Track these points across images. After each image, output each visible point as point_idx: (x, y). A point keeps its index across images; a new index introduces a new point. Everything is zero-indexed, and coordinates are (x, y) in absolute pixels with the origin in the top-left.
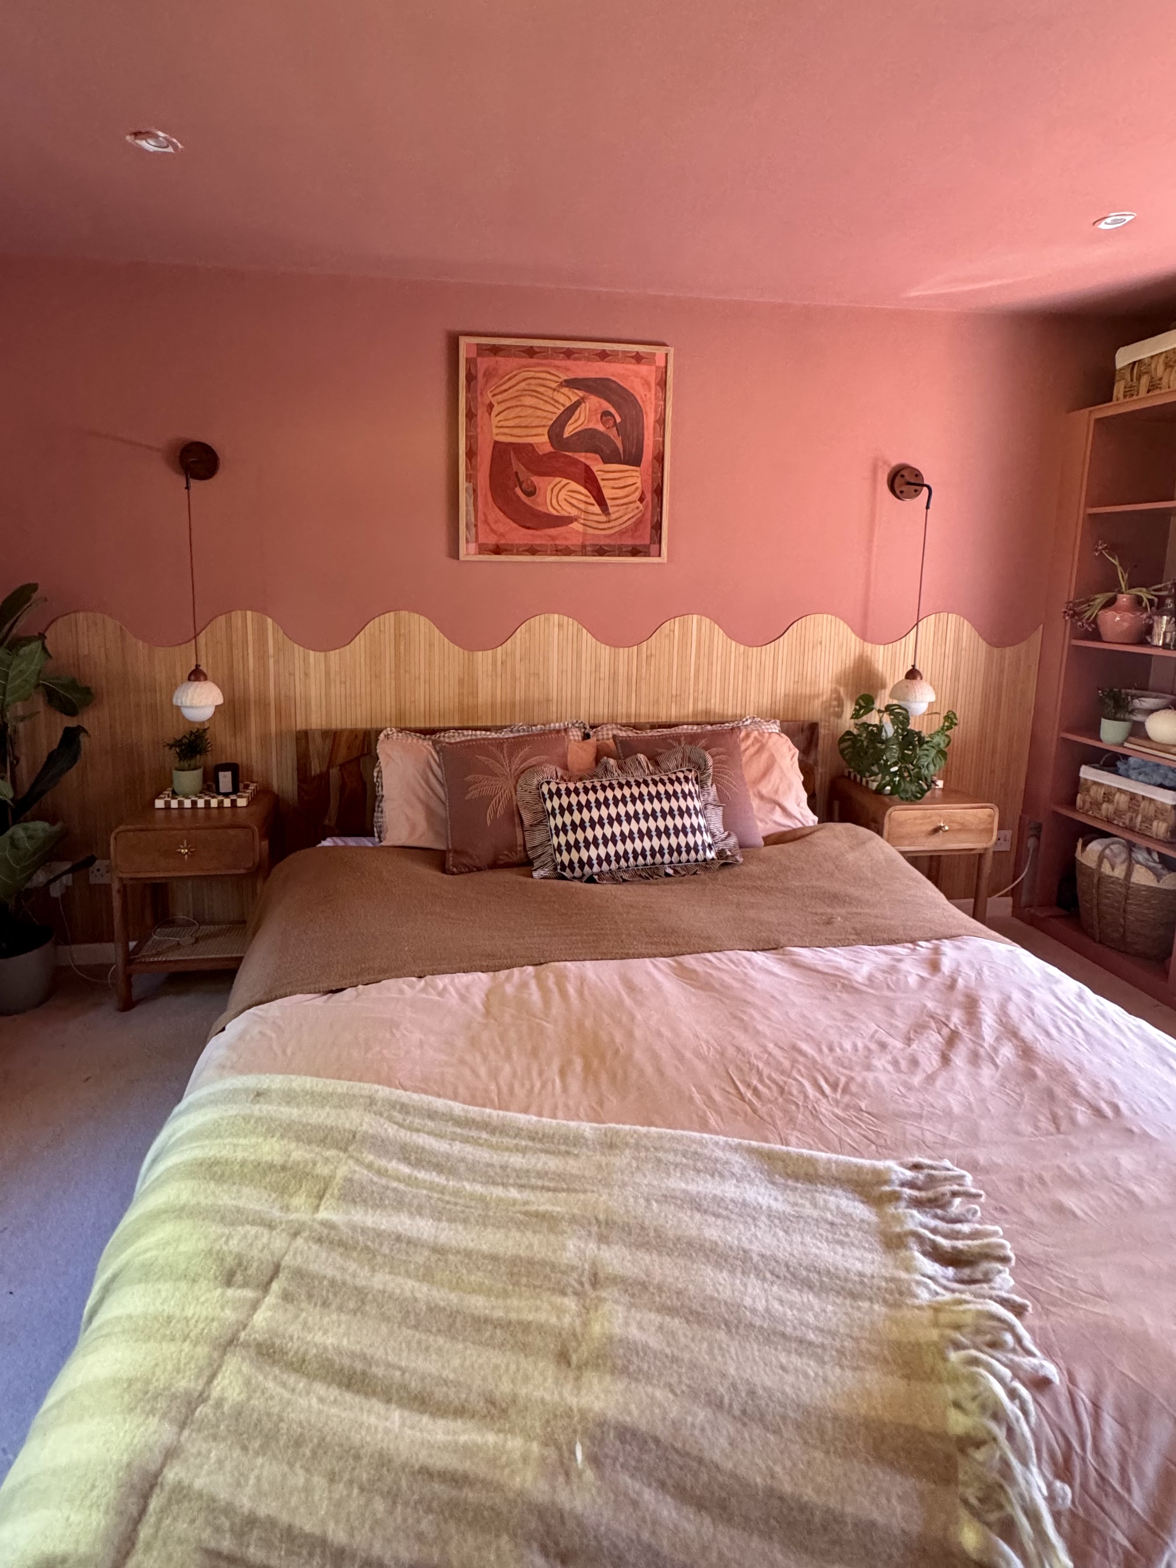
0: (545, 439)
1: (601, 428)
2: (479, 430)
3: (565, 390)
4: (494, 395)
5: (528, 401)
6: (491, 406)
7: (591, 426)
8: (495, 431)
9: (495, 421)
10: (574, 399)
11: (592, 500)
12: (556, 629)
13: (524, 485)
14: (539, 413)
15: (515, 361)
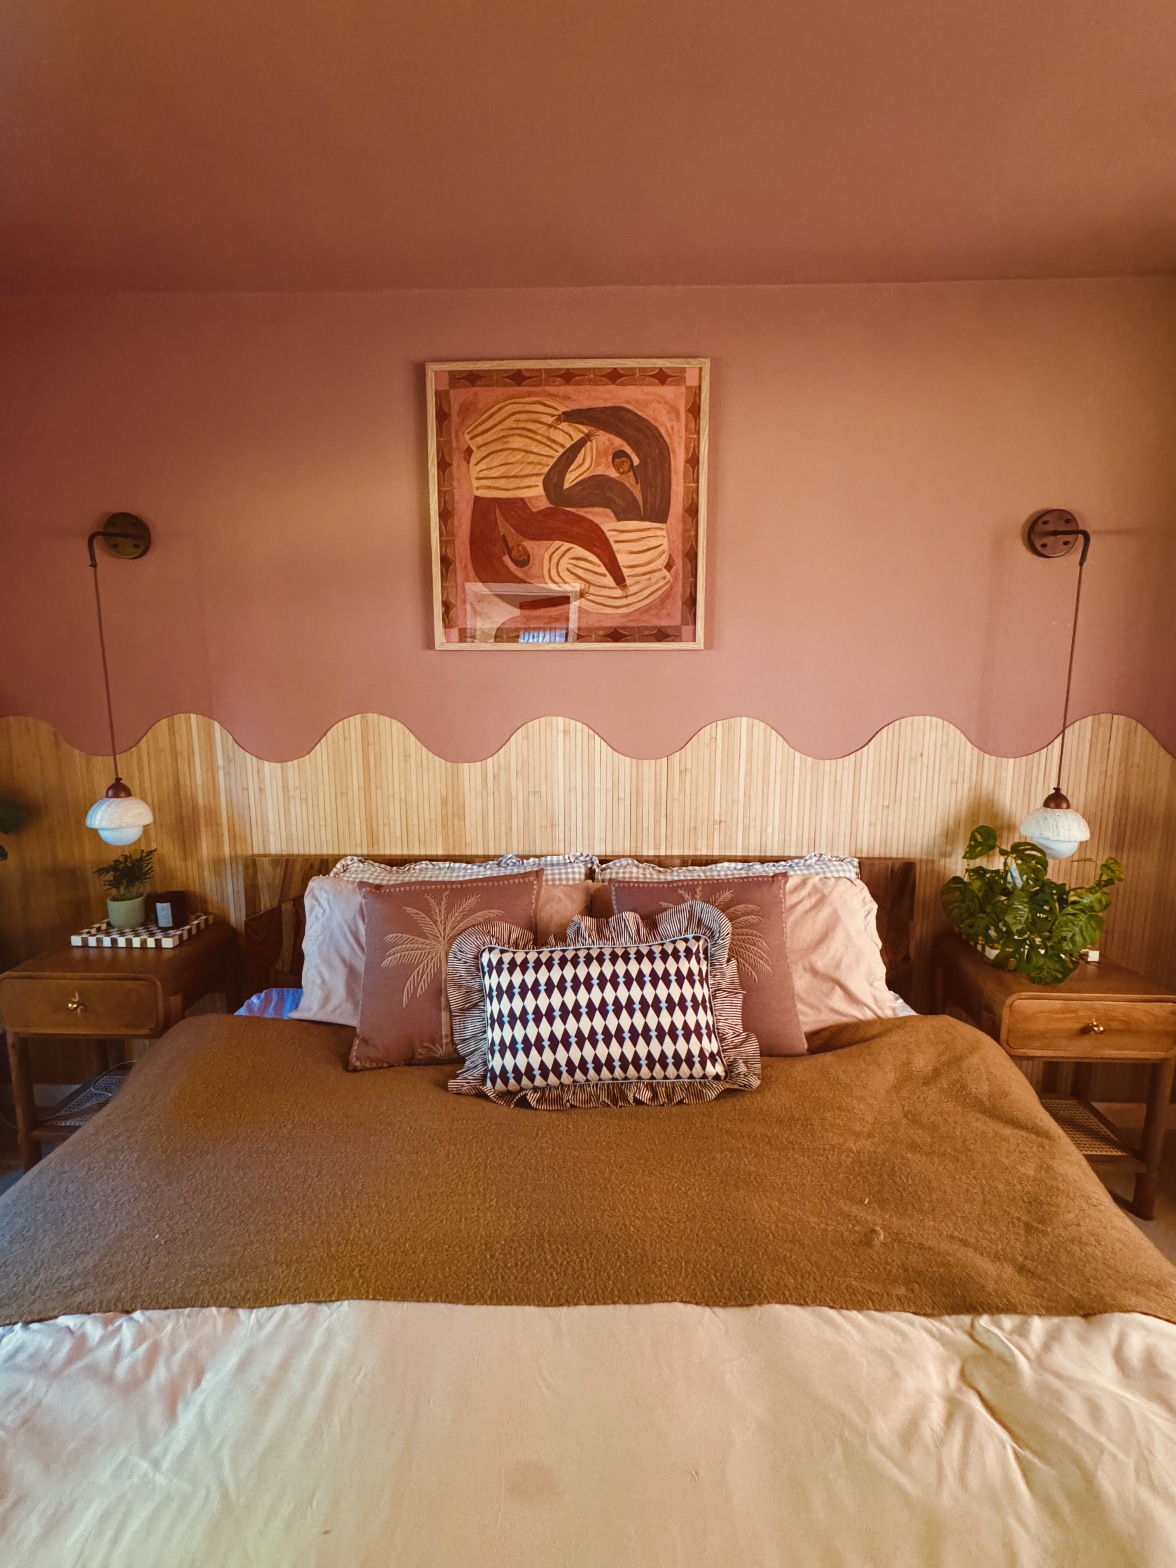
0: (540, 491)
1: (613, 473)
2: (455, 484)
3: (564, 426)
4: (472, 438)
5: (517, 442)
6: (469, 452)
7: (600, 471)
8: (476, 484)
9: (474, 470)
10: (577, 436)
11: (603, 570)
12: (561, 735)
13: (514, 553)
14: (532, 457)
15: (499, 392)
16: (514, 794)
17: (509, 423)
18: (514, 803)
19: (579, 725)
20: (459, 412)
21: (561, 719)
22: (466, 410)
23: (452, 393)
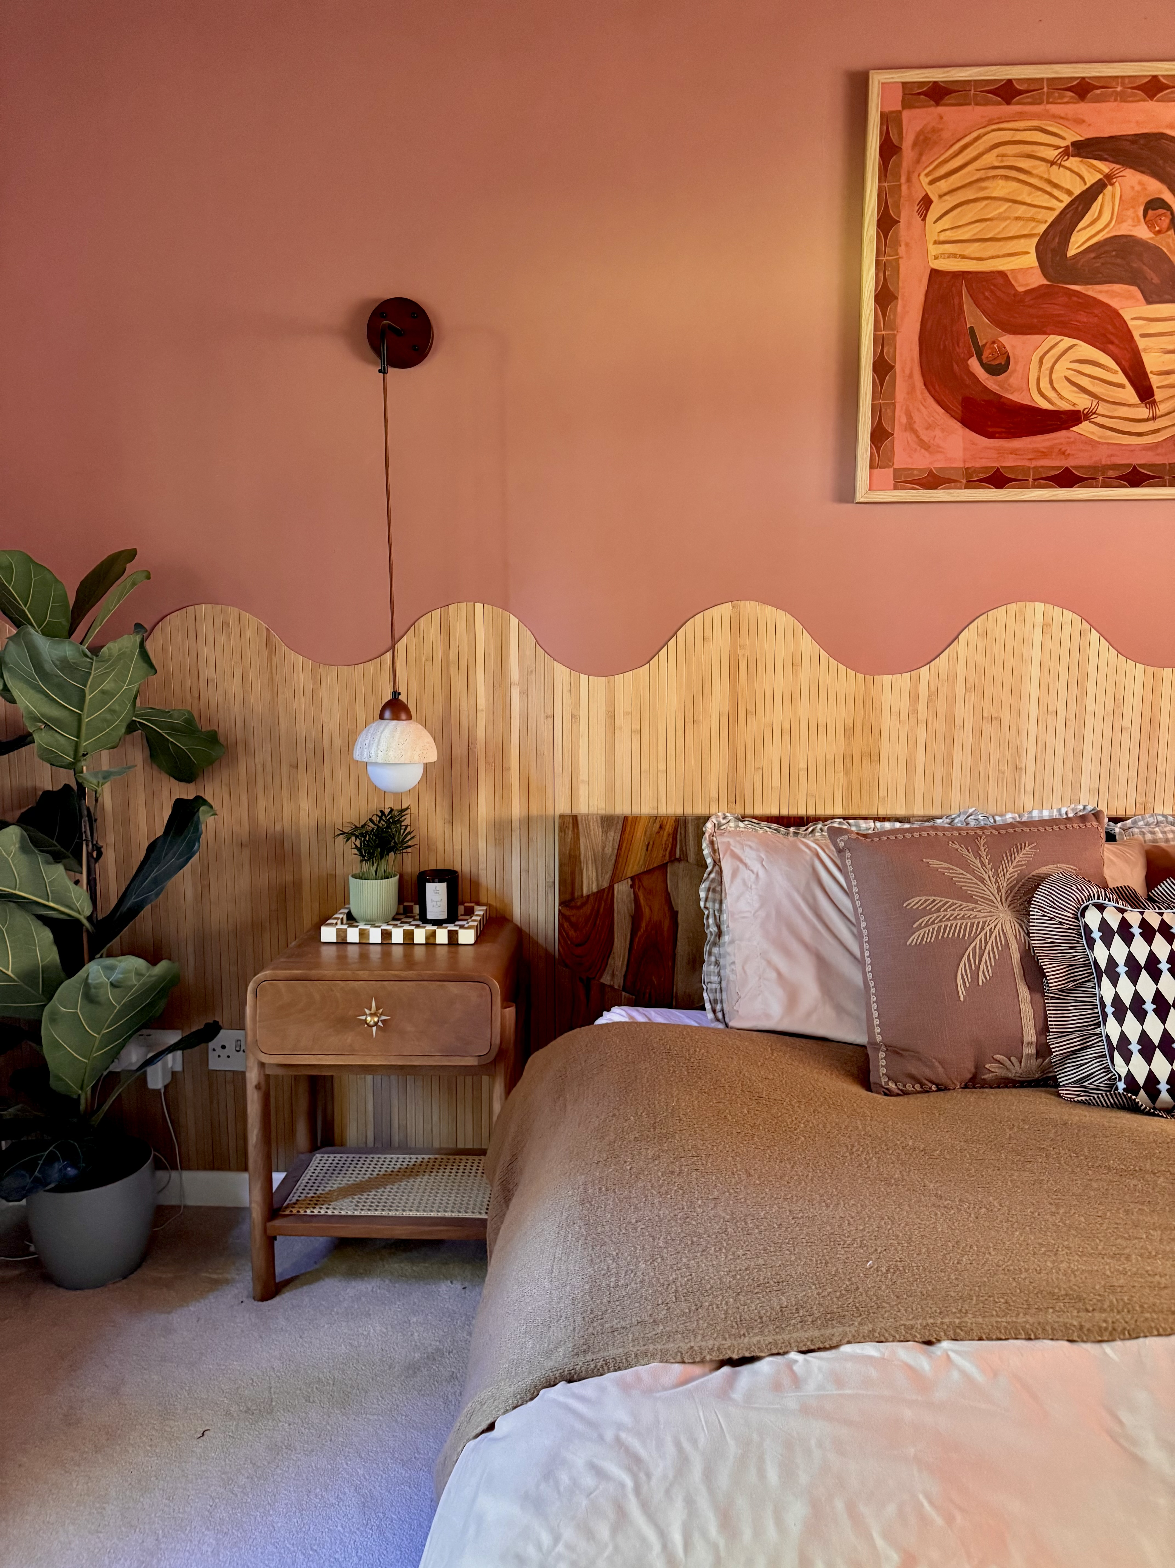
0: (1032, 260)
1: (1143, 233)
2: (902, 250)
3: (1073, 162)
4: (931, 183)
5: (1000, 188)
6: (926, 202)
7: (1124, 229)
8: (933, 250)
9: (933, 229)
10: (1092, 178)
11: (1121, 378)
12: (1038, 631)
13: (986, 354)
14: (1021, 210)
15: (975, 113)
16: (959, 721)
17: (990, 159)
18: (958, 733)
19: (1067, 614)
20: (915, 144)
21: (1040, 606)
22: (924, 141)
23: (906, 115)
